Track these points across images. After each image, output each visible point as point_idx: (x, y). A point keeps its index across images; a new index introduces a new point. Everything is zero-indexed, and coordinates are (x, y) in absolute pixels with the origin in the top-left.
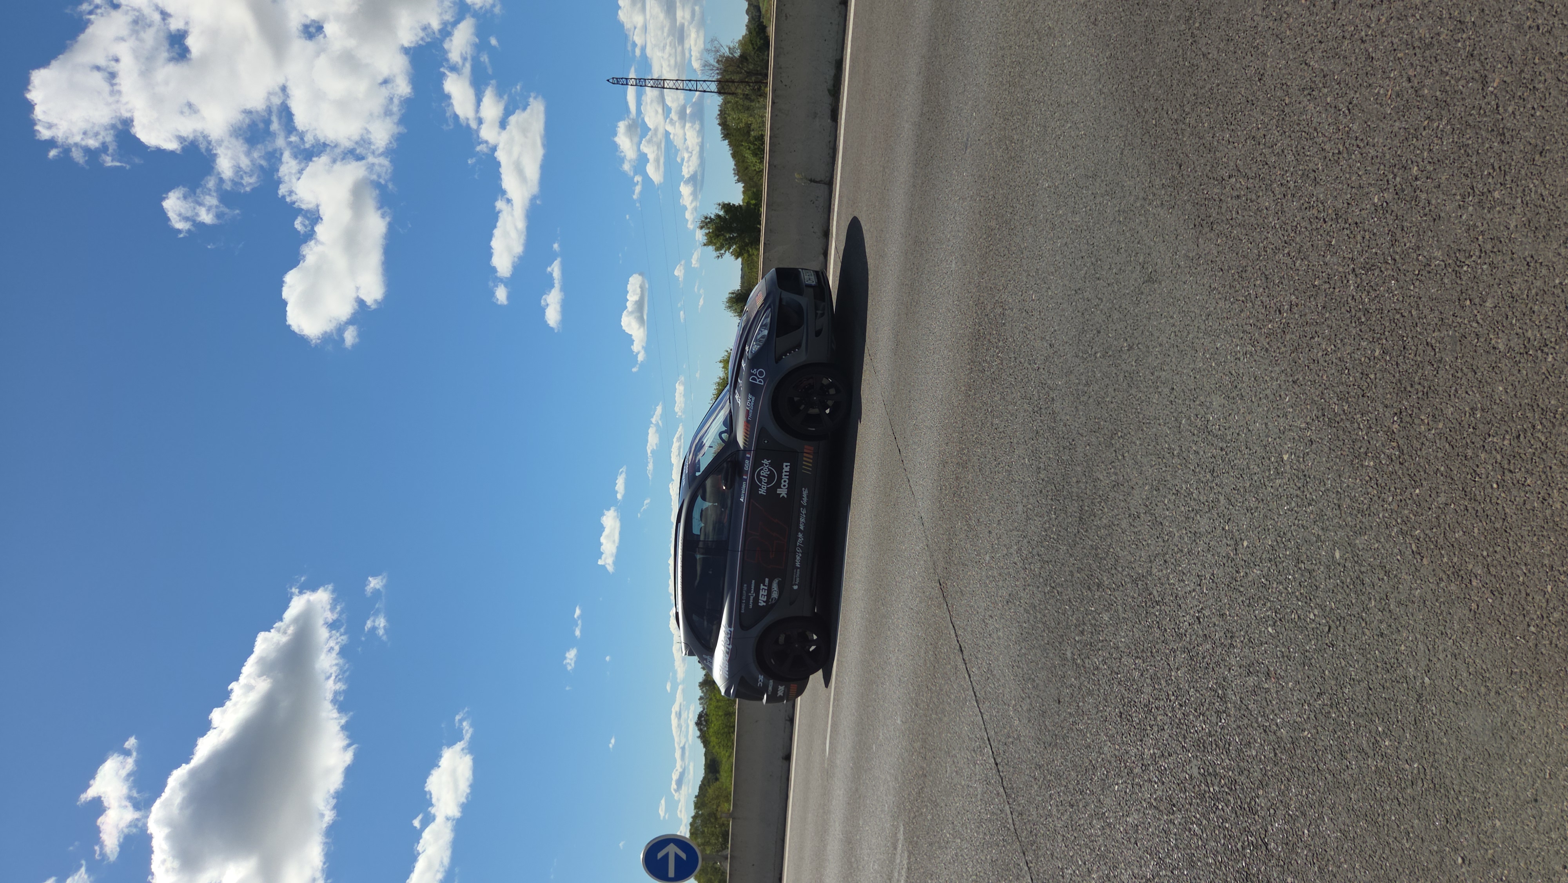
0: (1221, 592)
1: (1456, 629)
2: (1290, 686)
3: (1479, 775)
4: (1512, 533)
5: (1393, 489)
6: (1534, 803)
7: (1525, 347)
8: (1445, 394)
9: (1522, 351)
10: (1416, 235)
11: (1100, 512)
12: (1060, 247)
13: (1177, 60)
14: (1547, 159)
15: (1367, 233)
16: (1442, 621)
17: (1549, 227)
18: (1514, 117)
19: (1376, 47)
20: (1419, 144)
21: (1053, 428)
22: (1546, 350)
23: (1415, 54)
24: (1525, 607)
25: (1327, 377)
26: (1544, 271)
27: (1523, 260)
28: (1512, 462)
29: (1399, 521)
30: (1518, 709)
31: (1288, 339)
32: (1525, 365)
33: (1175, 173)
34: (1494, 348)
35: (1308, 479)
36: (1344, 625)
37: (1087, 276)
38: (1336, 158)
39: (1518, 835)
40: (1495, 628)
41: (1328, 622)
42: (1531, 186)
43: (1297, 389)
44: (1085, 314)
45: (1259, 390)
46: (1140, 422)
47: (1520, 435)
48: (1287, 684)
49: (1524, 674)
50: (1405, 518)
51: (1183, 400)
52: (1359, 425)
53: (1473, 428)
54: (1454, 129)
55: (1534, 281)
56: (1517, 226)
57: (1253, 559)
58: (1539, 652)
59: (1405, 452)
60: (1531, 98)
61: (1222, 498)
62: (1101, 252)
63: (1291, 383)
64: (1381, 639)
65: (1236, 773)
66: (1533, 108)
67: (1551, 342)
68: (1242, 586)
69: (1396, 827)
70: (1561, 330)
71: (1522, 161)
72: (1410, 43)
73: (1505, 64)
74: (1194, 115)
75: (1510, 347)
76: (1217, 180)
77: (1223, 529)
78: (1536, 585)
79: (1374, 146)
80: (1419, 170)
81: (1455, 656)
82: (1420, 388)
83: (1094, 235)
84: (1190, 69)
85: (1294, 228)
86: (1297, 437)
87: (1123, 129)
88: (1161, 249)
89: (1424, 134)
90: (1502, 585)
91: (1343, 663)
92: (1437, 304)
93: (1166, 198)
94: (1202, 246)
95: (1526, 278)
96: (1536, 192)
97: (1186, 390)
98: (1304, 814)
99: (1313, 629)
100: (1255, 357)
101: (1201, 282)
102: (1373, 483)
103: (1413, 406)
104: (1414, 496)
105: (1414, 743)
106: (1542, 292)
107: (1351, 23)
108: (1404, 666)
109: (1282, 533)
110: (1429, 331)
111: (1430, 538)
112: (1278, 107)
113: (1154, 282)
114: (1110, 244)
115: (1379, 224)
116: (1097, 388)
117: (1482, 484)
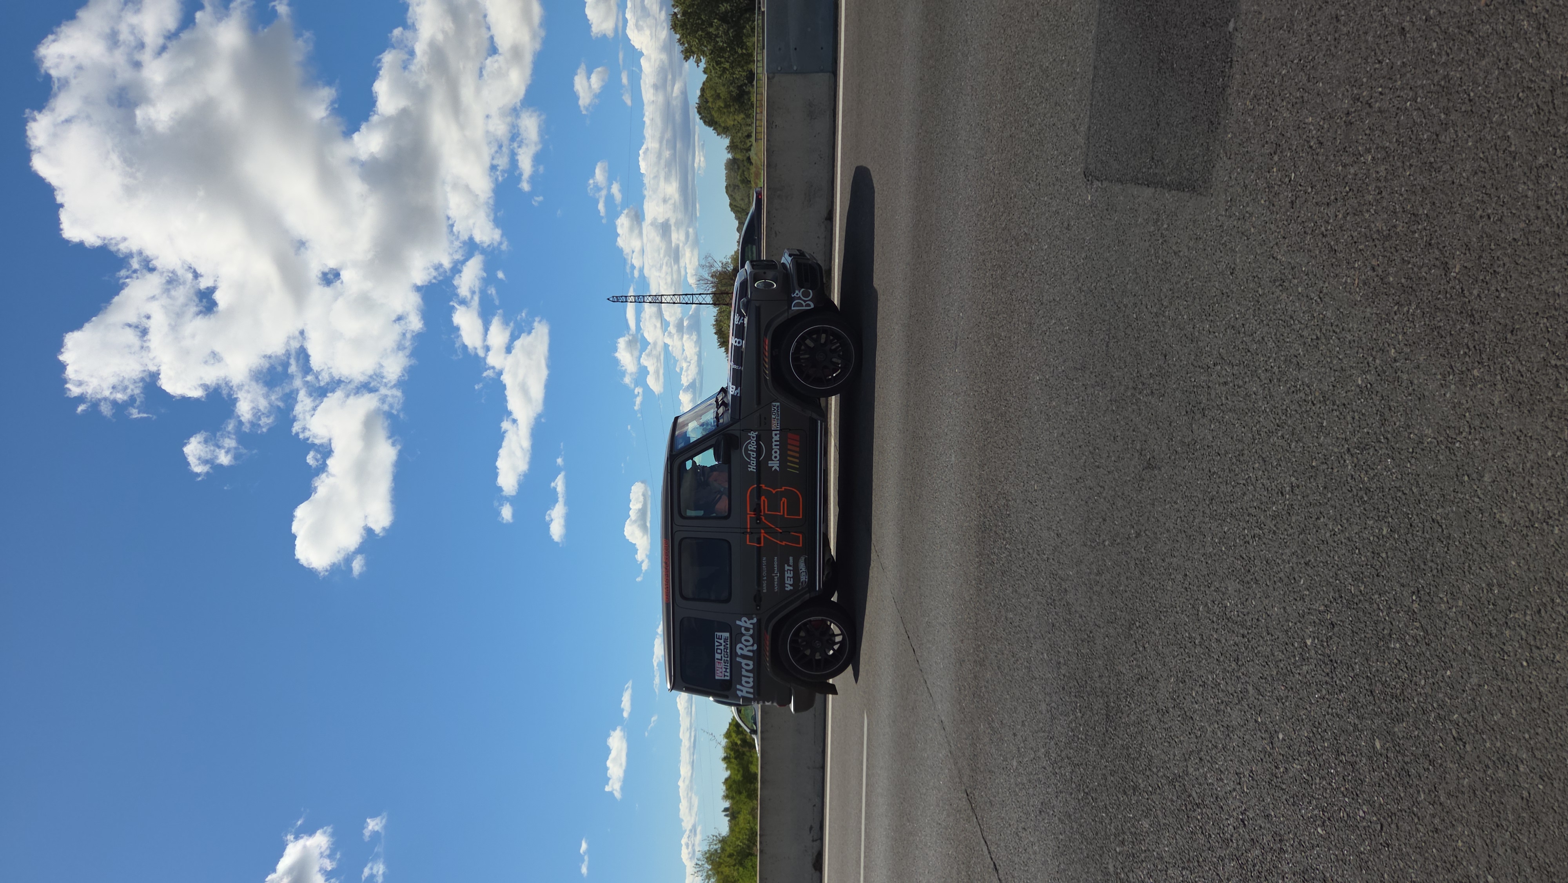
0: (1263, 790)
1: (1510, 820)
5: (1423, 672)
7: (1530, 520)
8: (1460, 571)
9: (1527, 524)
10: (1404, 414)
11: (1127, 708)
12: (1057, 437)
13: (1150, 258)
14: (1519, 337)
15: (1356, 414)
16: (1495, 812)
17: (1532, 402)
18: (1481, 300)
19: (1337, 241)
20: (1393, 327)
21: (1069, 621)
22: (1551, 522)
23: (1375, 246)
25: (1338, 557)
26: (1535, 445)
27: (1513, 435)
28: (1538, 637)
29: (1435, 705)
31: (1294, 521)
32: (1533, 538)
33: (1161, 363)
34: (1500, 522)
35: (1335, 664)
36: (1396, 821)
37: (1087, 464)
38: (1315, 343)
41: (1379, 820)
42: (1508, 363)
43: (1310, 571)
44: (1090, 502)
45: (1272, 574)
46: (1156, 610)
47: (1540, 610)
50: (1440, 702)
51: (1197, 587)
52: (1378, 605)
53: (1493, 604)
54: (1424, 313)
55: (1527, 455)
56: (1500, 402)
59: (1429, 632)
60: (1494, 281)
61: (1250, 688)
62: (1098, 440)
63: (1304, 565)
64: (1436, 835)
66: (1497, 290)
67: (1554, 514)
68: (1284, 783)
70: (1562, 502)
71: (1495, 340)
72: (1368, 235)
73: (1464, 251)
74: (1173, 308)
75: (1515, 521)
76: (1203, 368)
77: (1256, 721)
79: (1349, 331)
80: (1396, 352)
82: (1434, 566)
83: (1089, 425)
84: (1163, 267)
85: (1284, 411)
86: (1317, 621)
87: (1106, 323)
88: (1157, 436)
89: (1395, 318)
90: (1550, 769)
91: (1402, 865)
92: (1436, 481)
93: (1156, 387)
94: (1196, 432)
95: (1519, 452)
96: (1514, 369)
97: (1199, 576)
99: (1364, 828)
100: (1264, 540)
101: (1200, 467)
102: (1402, 666)
103: (1430, 585)
104: (1447, 680)
106: (1537, 465)
107: (1310, 220)
109: (1316, 723)
110: (1433, 508)
111: (1469, 723)
112: (1253, 298)
113: (1153, 468)
114: (1106, 433)
115: (1366, 405)
116: (1109, 576)
117: (1511, 662)
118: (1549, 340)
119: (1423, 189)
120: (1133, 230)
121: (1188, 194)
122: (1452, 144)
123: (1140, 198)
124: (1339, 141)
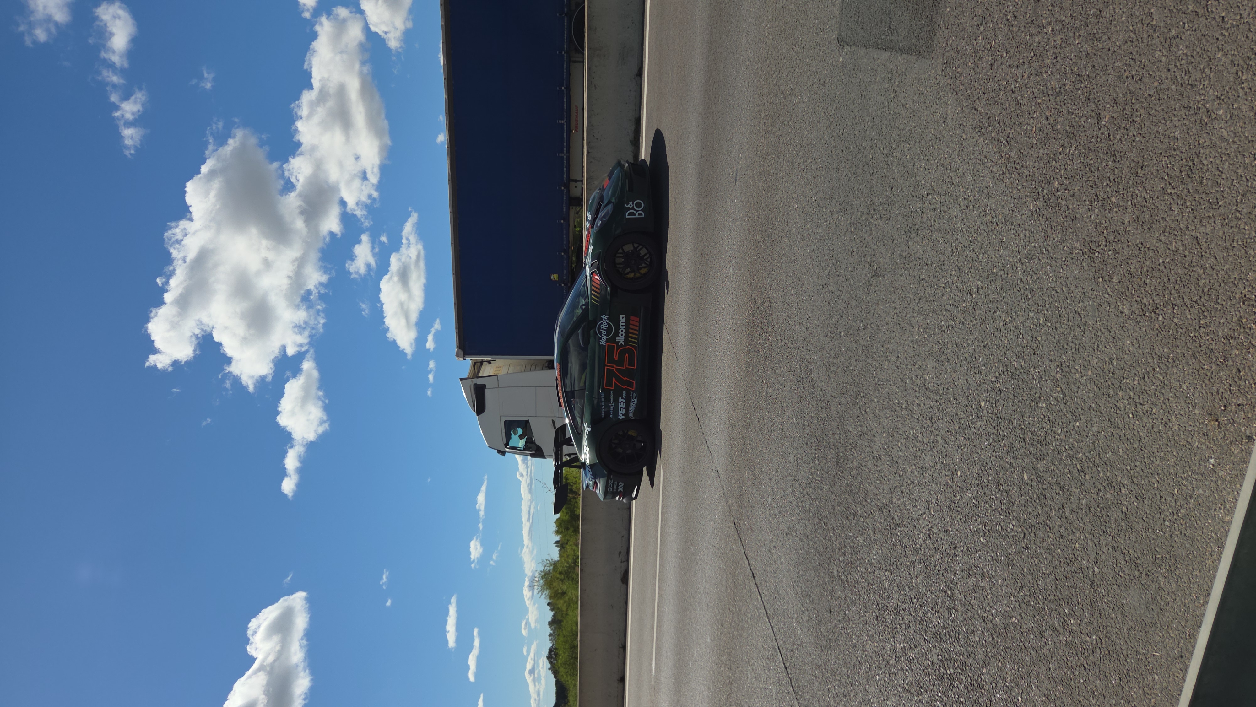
0: (944, 513)
1: (1113, 527)
3: (1140, 641)
4: (1146, 451)
6: (1180, 658)
7: (1143, 311)
8: (1091, 349)
9: (1141, 313)
10: (1061, 232)
11: (852, 456)
12: (809, 253)
13: (884, 110)
14: (1147, 171)
15: (1027, 232)
16: (1103, 523)
17: (1151, 221)
18: (1121, 143)
19: (1022, 96)
20: (1057, 165)
21: (813, 393)
22: (1157, 312)
23: (1050, 100)
24: (1160, 507)
25: (1008, 341)
26: (1151, 254)
27: (1136, 247)
28: (1141, 397)
30: (1163, 586)
31: (977, 314)
32: (1143, 324)
33: (888, 193)
34: (1121, 312)
36: (1035, 531)
37: (830, 274)
38: (1001, 177)
39: (1171, 685)
41: (1023, 530)
42: (1137, 192)
43: (987, 352)
44: (831, 303)
45: (960, 354)
46: (876, 384)
47: (1145, 376)
49: (1164, 558)
50: (1071, 445)
51: (906, 365)
52: (1033, 376)
53: (1112, 373)
54: (1080, 153)
55: (1145, 261)
56: (1129, 222)
60: (1132, 128)
62: (840, 255)
63: (982, 347)
65: (965, 657)
66: (1134, 135)
67: (1160, 306)
70: (1166, 296)
71: (1129, 174)
72: (1045, 92)
73: (1112, 105)
74: (899, 150)
75: (1133, 311)
76: (919, 198)
78: (1167, 489)
79: (1027, 167)
80: (1059, 183)
81: (1114, 548)
82: (1073, 346)
83: (833, 243)
84: (894, 116)
85: (976, 230)
86: (990, 389)
87: (849, 162)
88: (882, 250)
89: (1060, 158)
90: (1143, 491)
92: (1080, 282)
93: (884, 212)
94: (911, 247)
95: (1139, 259)
96: (1141, 196)
97: (908, 357)
98: (1017, 685)
99: (1013, 537)
100: (955, 329)
101: (913, 275)
103: (1070, 360)
104: (1076, 429)
105: (1092, 619)
106: (1151, 269)
110: (1076, 302)
112: (959, 142)
113: (879, 276)
114: (845, 249)
115: (1035, 225)
116: (843, 359)
117: (1122, 415)
118: (1168, 174)
119: (1087, 54)
120: (872, 86)
121: (915, 58)
122: (1111, 19)
123: (879, 61)
124: (1029, 15)
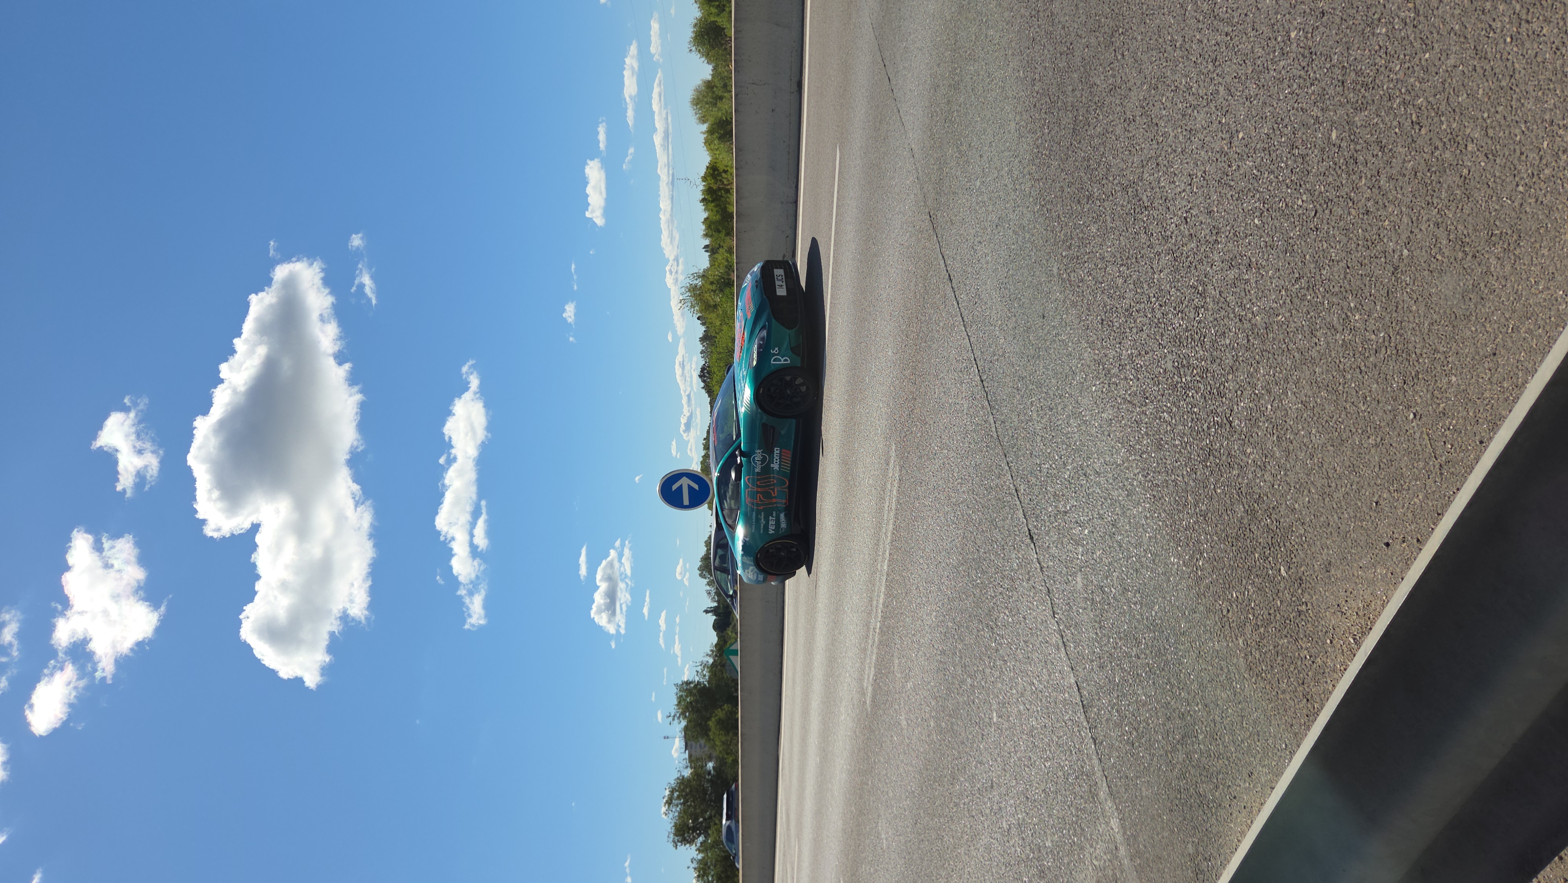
2: (1270, 274)
5: (1402, 56)
29: (1403, 90)
35: (1314, 57)
40: (1483, 191)
48: (1267, 272)
57: (1247, 151)
58: (1523, 211)
59: (1421, 12)
61: (1221, 89)
64: (1366, 217)
69: (1354, 393)
77: (1220, 122)
91: (1325, 245)
108: (1385, 241)
109: (1279, 119)
111: (1432, 106)
